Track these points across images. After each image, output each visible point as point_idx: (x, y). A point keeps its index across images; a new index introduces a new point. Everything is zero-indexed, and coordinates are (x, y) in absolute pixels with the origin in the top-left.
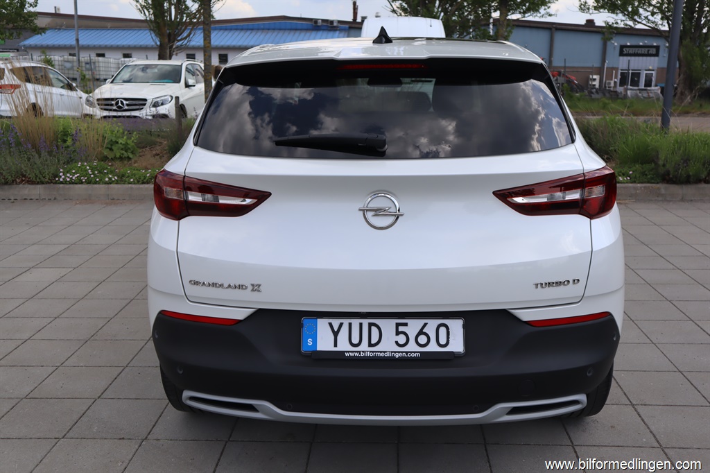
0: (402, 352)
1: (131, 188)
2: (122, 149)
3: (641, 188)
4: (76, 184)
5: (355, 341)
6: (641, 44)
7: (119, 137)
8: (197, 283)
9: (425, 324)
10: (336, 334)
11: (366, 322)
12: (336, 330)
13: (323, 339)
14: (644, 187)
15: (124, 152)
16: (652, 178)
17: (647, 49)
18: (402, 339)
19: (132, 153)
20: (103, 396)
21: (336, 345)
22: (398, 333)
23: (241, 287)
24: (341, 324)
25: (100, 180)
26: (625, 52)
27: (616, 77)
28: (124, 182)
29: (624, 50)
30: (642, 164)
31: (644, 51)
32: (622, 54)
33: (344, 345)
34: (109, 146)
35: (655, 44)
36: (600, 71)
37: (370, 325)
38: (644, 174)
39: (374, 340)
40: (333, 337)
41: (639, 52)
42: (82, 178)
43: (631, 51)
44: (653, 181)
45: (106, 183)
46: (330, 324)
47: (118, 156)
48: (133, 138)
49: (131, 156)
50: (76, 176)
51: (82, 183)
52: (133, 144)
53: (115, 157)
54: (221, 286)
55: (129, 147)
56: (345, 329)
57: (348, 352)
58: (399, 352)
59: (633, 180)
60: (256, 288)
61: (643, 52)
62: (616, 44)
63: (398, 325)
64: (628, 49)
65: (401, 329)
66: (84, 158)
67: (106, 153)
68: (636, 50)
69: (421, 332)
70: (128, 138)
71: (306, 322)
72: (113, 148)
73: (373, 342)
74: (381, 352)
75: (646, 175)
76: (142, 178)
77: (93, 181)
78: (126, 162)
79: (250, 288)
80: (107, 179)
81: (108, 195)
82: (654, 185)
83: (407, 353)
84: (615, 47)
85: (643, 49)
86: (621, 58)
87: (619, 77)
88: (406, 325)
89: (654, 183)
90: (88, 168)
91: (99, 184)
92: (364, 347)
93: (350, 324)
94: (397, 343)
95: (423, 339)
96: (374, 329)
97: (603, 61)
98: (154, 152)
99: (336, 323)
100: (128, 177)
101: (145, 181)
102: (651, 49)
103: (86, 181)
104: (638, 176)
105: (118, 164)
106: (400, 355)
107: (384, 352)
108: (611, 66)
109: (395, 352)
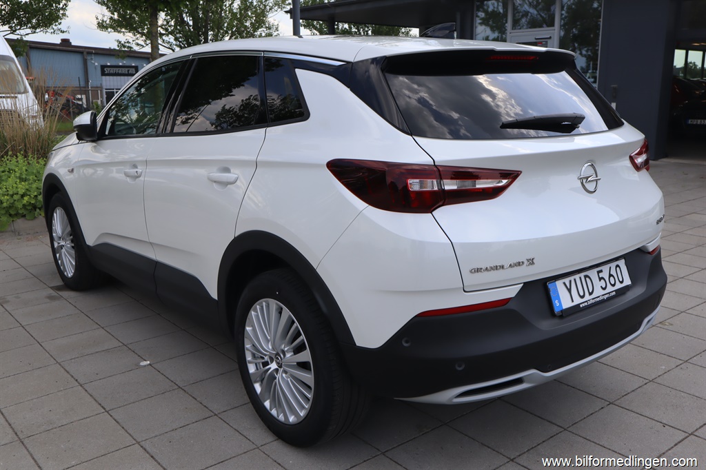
0: (607, 294)
5: (581, 292)
6: (121, 64)
8: (478, 270)
9: (610, 269)
10: (570, 290)
11: (582, 275)
12: (569, 287)
13: (564, 298)
17: (127, 69)
18: (603, 283)
21: (572, 301)
22: (600, 279)
23: (519, 264)
24: (570, 281)
26: (106, 72)
27: (102, 97)
29: (105, 69)
31: (125, 71)
32: (103, 74)
33: (577, 299)
35: (133, 65)
36: (84, 90)
37: (586, 277)
39: (590, 289)
40: (569, 294)
41: (120, 72)
43: (112, 71)
46: (564, 283)
54: (502, 267)
56: (573, 285)
57: (581, 303)
58: (605, 294)
60: (531, 262)
61: (123, 72)
62: (96, 64)
63: (599, 272)
64: (109, 69)
65: (600, 275)
68: (117, 70)
69: (610, 275)
71: (550, 286)
73: (590, 291)
74: (597, 298)
79: (526, 262)
83: (609, 293)
84: (95, 67)
85: (123, 69)
86: (104, 77)
87: (105, 96)
88: (602, 271)
92: (587, 297)
93: (575, 280)
94: (601, 287)
95: (612, 280)
96: (588, 280)
97: (87, 81)
99: (567, 280)
102: (131, 69)
106: (606, 296)
107: (599, 297)
108: (95, 85)
109: (603, 295)
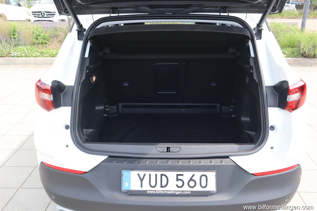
0: (180, 191)
1: (46, 59)
2: (42, 39)
3: (291, 60)
4: (20, 57)
5: (153, 184)
7: (41, 33)
9: (194, 175)
10: (142, 180)
11: (159, 174)
12: (142, 178)
14: (293, 60)
15: (43, 40)
16: (297, 55)
18: (180, 183)
19: (48, 40)
20: (22, 187)
21: (142, 187)
22: (178, 180)
24: (145, 175)
25: (32, 55)
28: (43, 56)
30: (292, 48)
33: (146, 187)
34: (36, 37)
37: (162, 175)
38: (293, 53)
39: (164, 183)
40: (140, 182)
42: (22, 54)
44: (297, 57)
45: (34, 57)
46: (139, 175)
47: (40, 42)
48: (47, 33)
49: (47, 42)
50: (19, 53)
51: (22, 57)
52: (48, 36)
53: (39, 43)
55: (46, 37)
56: (147, 177)
57: (149, 191)
58: (178, 191)
59: (288, 56)
63: (178, 175)
65: (179, 177)
66: (23, 44)
67: (35, 40)
69: (191, 179)
70: (45, 33)
71: (124, 173)
72: (38, 38)
73: (163, 185)
74: (168, 191)
75: (294, 53)
76: (52, 54)
77: (28, 56)
78: (44, 45)
80: (34, 55)
81: (35, 63)
82: (298, 58)
83: (183, 191)
88: (182, 175)
89: (298, 57)
90: (25, 49)
91: (31, 57)
92: (158, 188)
93: (150, 175)
94: (177, 185)
95: (192, 184)
96: (164, 177)
98: (58, 40)
100: (45, 53)
101: (53, 56)
103: (24, 56)
104: (290, 54)
105: (40, 46)
107: (170, 191)
109: (176, 191)
